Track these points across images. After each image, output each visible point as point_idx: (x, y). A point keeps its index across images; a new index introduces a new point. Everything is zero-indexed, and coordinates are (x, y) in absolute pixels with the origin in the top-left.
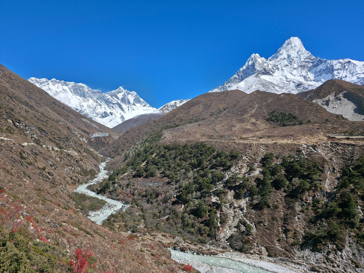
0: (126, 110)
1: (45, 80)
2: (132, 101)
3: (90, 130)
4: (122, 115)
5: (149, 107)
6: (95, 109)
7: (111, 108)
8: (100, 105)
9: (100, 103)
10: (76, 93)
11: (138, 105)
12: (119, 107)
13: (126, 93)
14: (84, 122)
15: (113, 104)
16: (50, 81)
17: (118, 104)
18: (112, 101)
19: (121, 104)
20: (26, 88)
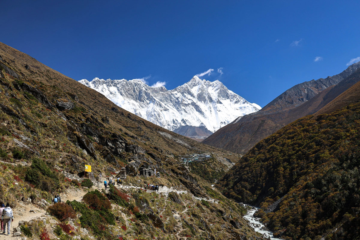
0: (207, 113)
1: (85, 81)
2: (214, 96)
3: (177, 151)
4: (201, 122)
5: (244, 103)
6: (159, 116)
7: (183, 112)
8: (165, 110)
9: (166, 106)
10: (129, 96)
11: (226, 102)
12: (195, 110)
13: (204, 86)
14: (163, 138)
15: (186, 105)
16: (91, 82)
17: (193, 104)
18: (184, 101)
19: (199, 103)
20: (72, 90)
